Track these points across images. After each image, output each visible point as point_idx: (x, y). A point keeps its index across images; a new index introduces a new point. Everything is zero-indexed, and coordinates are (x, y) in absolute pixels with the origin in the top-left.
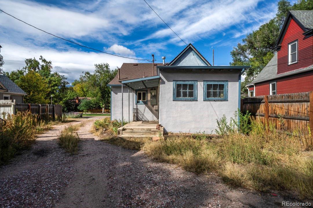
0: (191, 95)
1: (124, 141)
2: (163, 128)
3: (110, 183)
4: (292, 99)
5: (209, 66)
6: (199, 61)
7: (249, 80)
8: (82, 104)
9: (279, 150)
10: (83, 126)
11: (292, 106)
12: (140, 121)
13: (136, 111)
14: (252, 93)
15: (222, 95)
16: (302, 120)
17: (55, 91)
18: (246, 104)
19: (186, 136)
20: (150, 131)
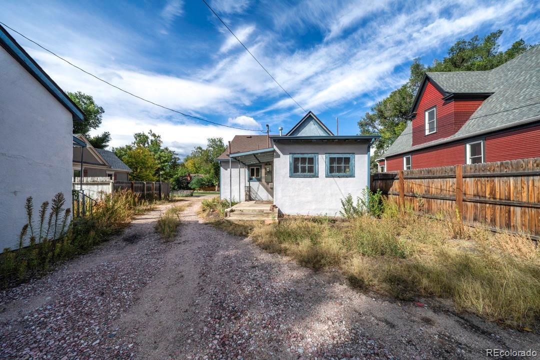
0: (311, 170)
1: (231, 225)
2: (278, 209)
3: (201, 283)
4: (434, 174)
5: (332, 135)
6: (321, 131)
7: (379, 154)
8: (193, 182)
9: (420, 239)
10: (191, 206)
11: (433, 183)
12: (254, 200)
13: (249, 190)
14: (383, 168)
15: (347, 170)
16: (446, 200)
17: (164, 168)
18: (376, 181)
19: (304, 219)
20: (262, 213)
